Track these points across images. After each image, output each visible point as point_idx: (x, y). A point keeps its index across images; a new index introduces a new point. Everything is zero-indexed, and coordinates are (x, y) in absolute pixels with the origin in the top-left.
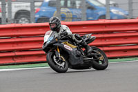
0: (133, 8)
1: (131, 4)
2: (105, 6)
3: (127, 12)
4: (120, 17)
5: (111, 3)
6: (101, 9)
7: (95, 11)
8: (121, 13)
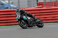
0: (20, 4)
1: (19, 2)
2: (8, 3)
3: (17, 6)
4: (14, 8)
5: (10, 2)
6: (6, 5)
7: (4, 6)
8: (15, 7)
